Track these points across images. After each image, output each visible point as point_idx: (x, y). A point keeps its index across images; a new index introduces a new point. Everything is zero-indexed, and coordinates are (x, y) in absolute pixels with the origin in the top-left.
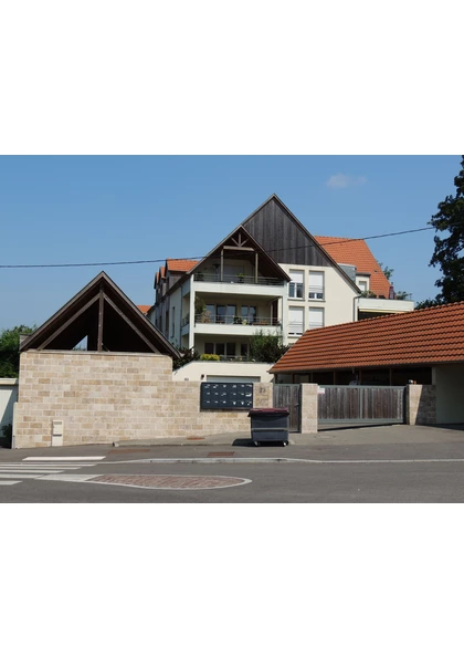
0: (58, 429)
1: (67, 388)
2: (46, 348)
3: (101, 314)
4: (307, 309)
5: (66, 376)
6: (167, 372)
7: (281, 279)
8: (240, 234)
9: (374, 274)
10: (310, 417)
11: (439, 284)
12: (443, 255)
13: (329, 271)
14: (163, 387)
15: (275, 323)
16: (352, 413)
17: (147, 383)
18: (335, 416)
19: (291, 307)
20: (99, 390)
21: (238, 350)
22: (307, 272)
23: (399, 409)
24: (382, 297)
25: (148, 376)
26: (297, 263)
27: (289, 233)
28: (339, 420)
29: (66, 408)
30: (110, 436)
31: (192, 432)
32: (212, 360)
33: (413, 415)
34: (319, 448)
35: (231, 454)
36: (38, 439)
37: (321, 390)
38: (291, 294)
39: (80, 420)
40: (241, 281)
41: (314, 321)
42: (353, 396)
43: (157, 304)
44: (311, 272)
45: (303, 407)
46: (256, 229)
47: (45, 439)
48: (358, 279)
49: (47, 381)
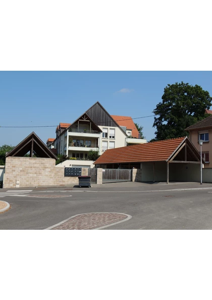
0: (18, 182)
1: (21, 169)
2: (14, 156)
3: (32, 145)
4: (109, 142)
5: (21, 165)
6: (54, 164)
7: (99, 131)
8: (85, 116)
9: (133, 130)
10: (100, 179)
11: (156, 133)
12: (157, 123)
13: (117, 128)
14: (52, 169)
15: (97, 147)
16: (114, 178)
17: (47, 168)
18: (108, 179)
19: (103, 141)
20: (31, 170)
21: (84, 156)
22: (109, 129)
23: (130, 177)
24: (135, 138)
25: (47, 165)
26: (105, 126)
27: (103, 115)
28: (109, 180)
29: (21, 175)
30: (35, 184)
31: (61, 183)
32: (74, 159)
33: (134, 178)
34: (99, 188)
35: (72, 190)
36: (11, 185)
37: (104, 170)
38: (103, 136)
39: (25, 179)
40: (85, 132)
41: (111, 146)
42: (114, 173)
43: (57, 139)
44: (110, 129)
45: (98, 176)
46: (91, 113)
47: (14, 185)
48: (127, 132)
49: (14, 167)
